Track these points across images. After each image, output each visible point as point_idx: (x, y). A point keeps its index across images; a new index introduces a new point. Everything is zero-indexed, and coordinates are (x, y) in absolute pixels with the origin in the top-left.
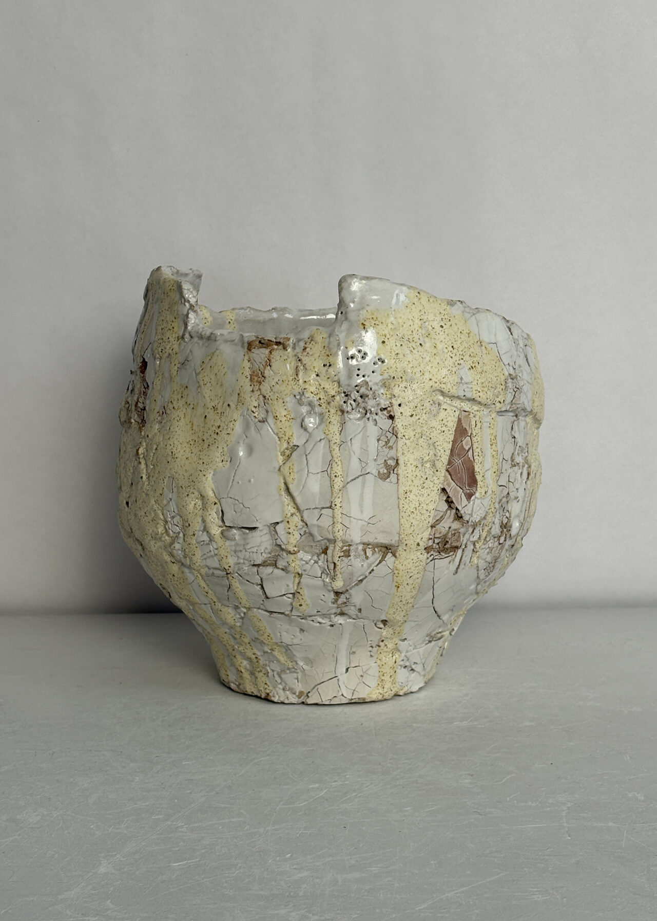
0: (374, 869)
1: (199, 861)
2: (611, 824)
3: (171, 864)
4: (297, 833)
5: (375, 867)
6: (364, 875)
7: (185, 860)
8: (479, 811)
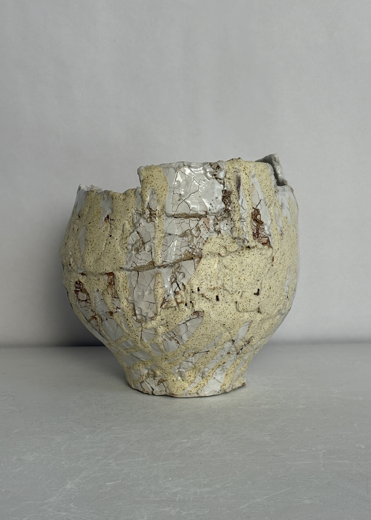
0: (217, 486)
1: (122, 482)
2: (346, 461)
3: (106, 484)
4: (175, 466)
6: (212, 489)
7: (114, 481)
8: (275, 454)
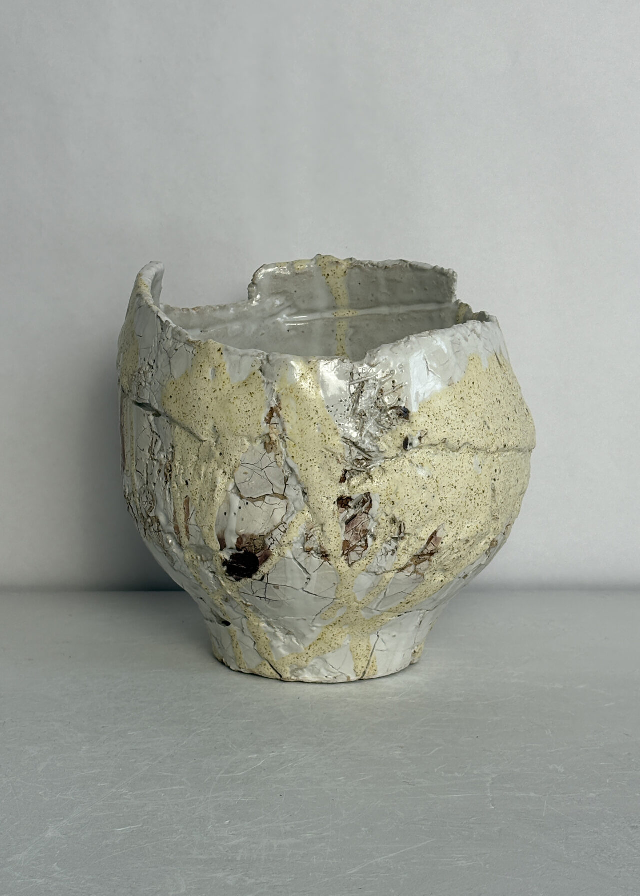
0: (308, 835)
1: (142, 827)
2: (532, 794)
3: (116, 830)
4: (236, 801)
5: (310, 834)
6: (298, 841)
7: (129, 825)
8: (408, 781)
